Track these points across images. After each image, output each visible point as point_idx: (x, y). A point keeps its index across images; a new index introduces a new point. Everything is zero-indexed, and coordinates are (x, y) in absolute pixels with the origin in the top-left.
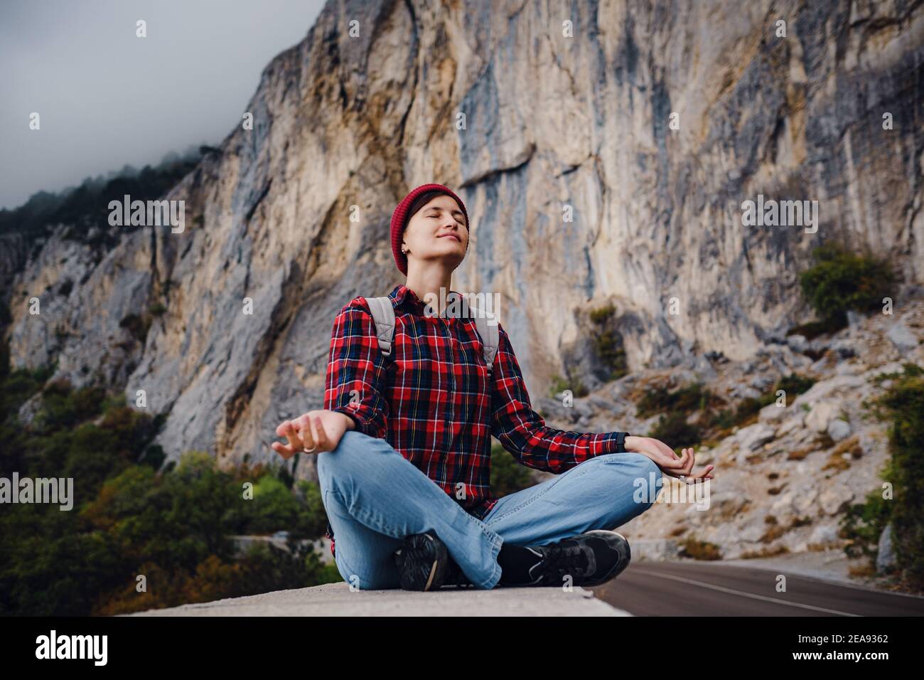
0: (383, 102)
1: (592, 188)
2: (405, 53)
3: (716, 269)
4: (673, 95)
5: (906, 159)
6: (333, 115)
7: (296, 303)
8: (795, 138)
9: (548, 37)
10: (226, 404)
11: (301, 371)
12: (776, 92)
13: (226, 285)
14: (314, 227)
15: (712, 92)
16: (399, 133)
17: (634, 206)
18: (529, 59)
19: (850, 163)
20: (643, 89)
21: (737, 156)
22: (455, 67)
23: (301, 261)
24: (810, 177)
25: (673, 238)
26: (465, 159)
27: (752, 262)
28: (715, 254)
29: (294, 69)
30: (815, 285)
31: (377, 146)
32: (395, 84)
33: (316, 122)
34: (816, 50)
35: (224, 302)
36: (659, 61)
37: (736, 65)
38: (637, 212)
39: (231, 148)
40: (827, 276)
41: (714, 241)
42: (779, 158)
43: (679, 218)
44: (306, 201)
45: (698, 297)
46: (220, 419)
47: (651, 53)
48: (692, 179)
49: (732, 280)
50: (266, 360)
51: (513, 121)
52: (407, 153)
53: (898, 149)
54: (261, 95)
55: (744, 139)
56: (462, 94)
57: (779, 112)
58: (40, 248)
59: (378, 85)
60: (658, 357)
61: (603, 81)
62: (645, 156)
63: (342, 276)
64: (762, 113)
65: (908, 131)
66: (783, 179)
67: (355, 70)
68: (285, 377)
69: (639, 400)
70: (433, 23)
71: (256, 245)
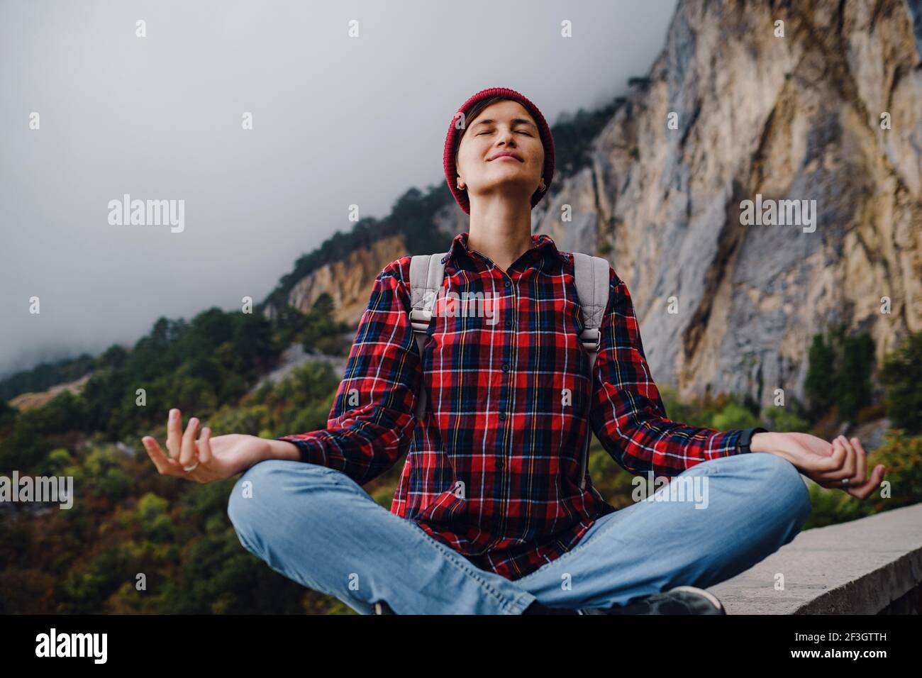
6: (759, 17)
10: (683, 334)
11: (755, 294)
13: (668, 215)
14: (753, 141)
16: (837, 22)
23: (743, 180)
31: (813, 41)
33: (741, 28)
35: (668, 233)
39: (657, 74)
44: (742, 116)
46: (678, 351)
50: (718, 287)
52: (849, 42)
54: (680, 14)
63: (789, 189)
68: (739, 301)
71: (694, 170)
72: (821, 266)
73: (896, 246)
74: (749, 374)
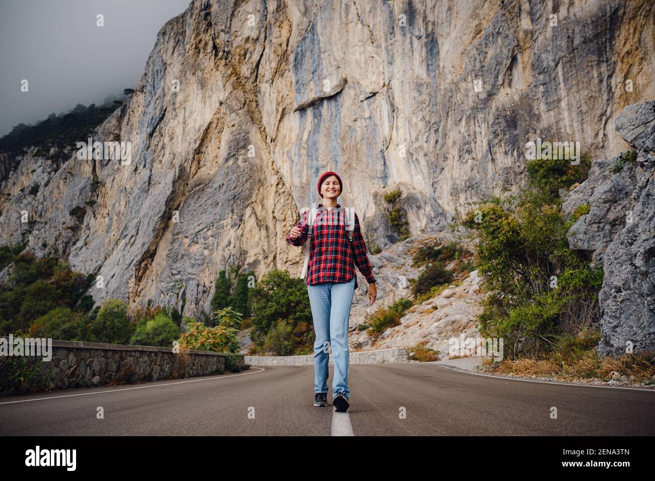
0: (242, 52)
1: (385, 108)
2: (258, 17)
3: (470, 161)
4: (440, 41)
5: (601, 81)
6: (207, 62)
7: (184, 194)
8: (524, 68)
9: (355, 4)
10: (135, 265)
11: (187, 241)
12: (511, 36)
13: (135, 183)
14: (195, 141)
15: (467, 39)
16: (255, 74)
17: (414, 120)
18: (341, 18)
19: (562, 85)
20: (420, 38)
21: (484, 83)
22: (291, 26)
23: (187, 167)
24: (534, 96)
25: (440, 142)
26: (298, 91)
27: (494, 157)
28: (469, 152)
29: (180, 31)
30: (537, 171)
31: (238, 83)
32: (251, 39)
33: (196, 68)
34: (539, 6)
35: (134, 195)
36: (430, 18)
37: (484, 19)
38: (416, 124)
40: (544, 165)
41: (468, 143)
42: (513, 84)
43: (445, 126)
44: (190, 124)
45: (458, 182)
46: (131, 276)
47: (425, 11)
48: (454, 100)
49: (481, 170)
50: (163, 235)
51: (330, 63)
52: (260, 89)
53: (596, 75)
54: (157, 50)
55: (489, 70)
56: (295, 45)
57: (513, 50)
58: (18, 163)
59: (238, 41)
60: (430, 225)
61: (392, 33)
62: (421, 85)
63: (215, 175)
64: (501, 51)
65: (603, 61)
66: (516, 98)
67: (222, 30)
68: (176, 245)
69: (414, 255)
71: (156, 155)
72: (229, 227)
73: (274, 217)
74: (178, 294)
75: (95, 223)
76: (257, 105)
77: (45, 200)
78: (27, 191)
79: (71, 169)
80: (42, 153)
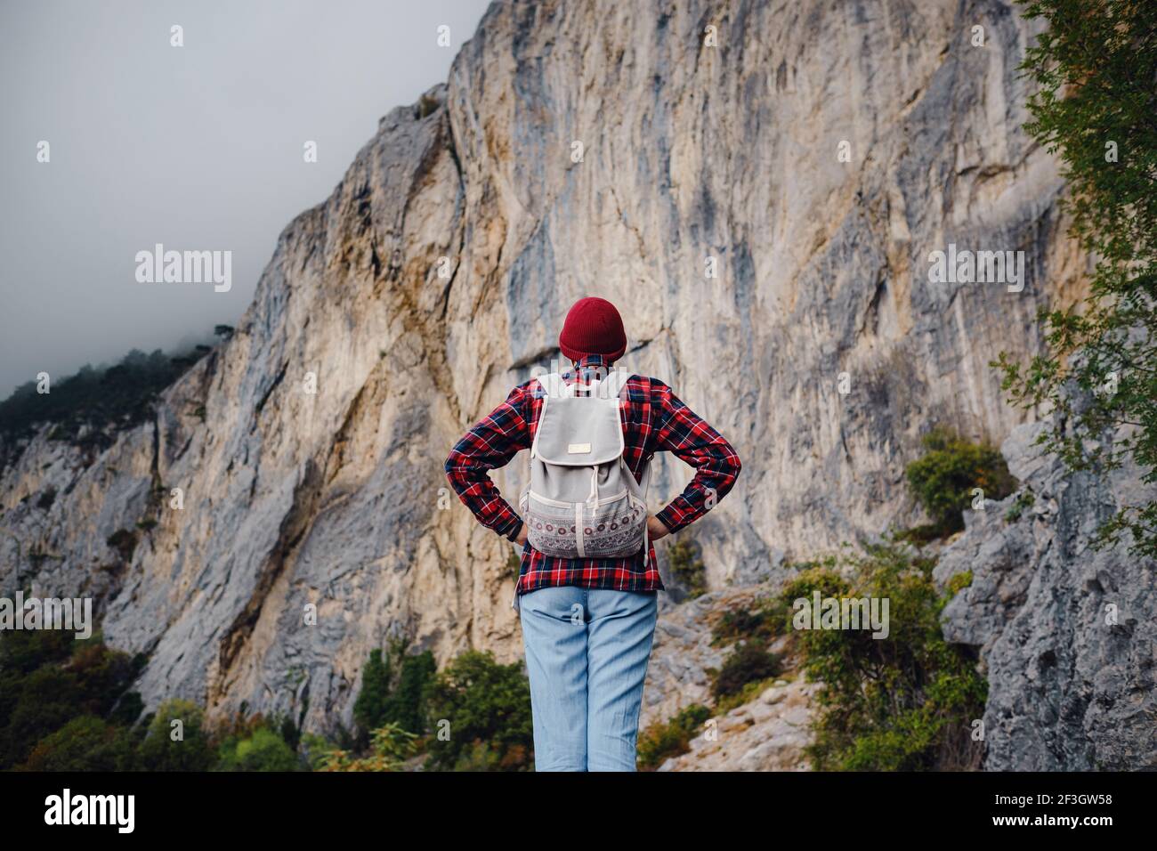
0: (422, 269)
1: (664, 367)
2: (449, 211)
3: (810, 460)
4: (757, 256)
5: (1027, 328)
6: (362, 283)
7: (312, 512)
8: (899, 304)
9: (613, 192)
10: (221, 638)
11: (315, 596)
12: (875, 251)
13: (228, 490)
14: (336, 420)
15: (801, 253)
16: (442, 305)
17: (714, 388)
18: (590, 215)
19: (962, 333)
20: (722, 250)
21: (832, 327)
22: (505, 227)
23: (320, 461)
24: (917, 350)
25: (759, 426)
26: (516, 335)
27: (851, 453)
28: (808, 444)
29: (318, 232)
30: (924, 479)
31: (414, 321)
32: (436, 247)
33: (341, 294)
34: (920, 202)
35: (225, 512)
36: (740, 218)
37: (830, 220)
38: (717, 395)
39: (241, 326)
40: (936, 469)
41: (806, 429)
42: (881, 329)
43: (767, 399)
44: (329, 389)
45: (789, 496)
46: (213, 658)
47: (731, 207)
48: (780, 355)
49: (828, 475)
50: (273, 583)
51: (571, 290)
52: (450, 328)
53: (1018, 316)
54: (277, 263)
55: (840, 306)
56: (512, 259)
57: (880, 274)
58: (21, 450)
59: (416, 250)
60: (743, 572)
61: (676, 241)
62: (726, 329)
63: (368, 479)
64: (859, 275)
65: (1029, 294)
66: (887, 353)
67: (389, 232)
68: (295, 602)
69: (715, 624)
70: (479, 177)
71: (266, 442)
72: (390, 571)
73: (470, 555)
74: (295, 692)
75: (153, 561)
76: (445, 359)
77: (64, 517)
78: (33, 502)
79: (115, 463)
80: (65, 435)
